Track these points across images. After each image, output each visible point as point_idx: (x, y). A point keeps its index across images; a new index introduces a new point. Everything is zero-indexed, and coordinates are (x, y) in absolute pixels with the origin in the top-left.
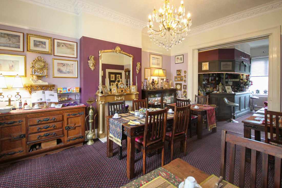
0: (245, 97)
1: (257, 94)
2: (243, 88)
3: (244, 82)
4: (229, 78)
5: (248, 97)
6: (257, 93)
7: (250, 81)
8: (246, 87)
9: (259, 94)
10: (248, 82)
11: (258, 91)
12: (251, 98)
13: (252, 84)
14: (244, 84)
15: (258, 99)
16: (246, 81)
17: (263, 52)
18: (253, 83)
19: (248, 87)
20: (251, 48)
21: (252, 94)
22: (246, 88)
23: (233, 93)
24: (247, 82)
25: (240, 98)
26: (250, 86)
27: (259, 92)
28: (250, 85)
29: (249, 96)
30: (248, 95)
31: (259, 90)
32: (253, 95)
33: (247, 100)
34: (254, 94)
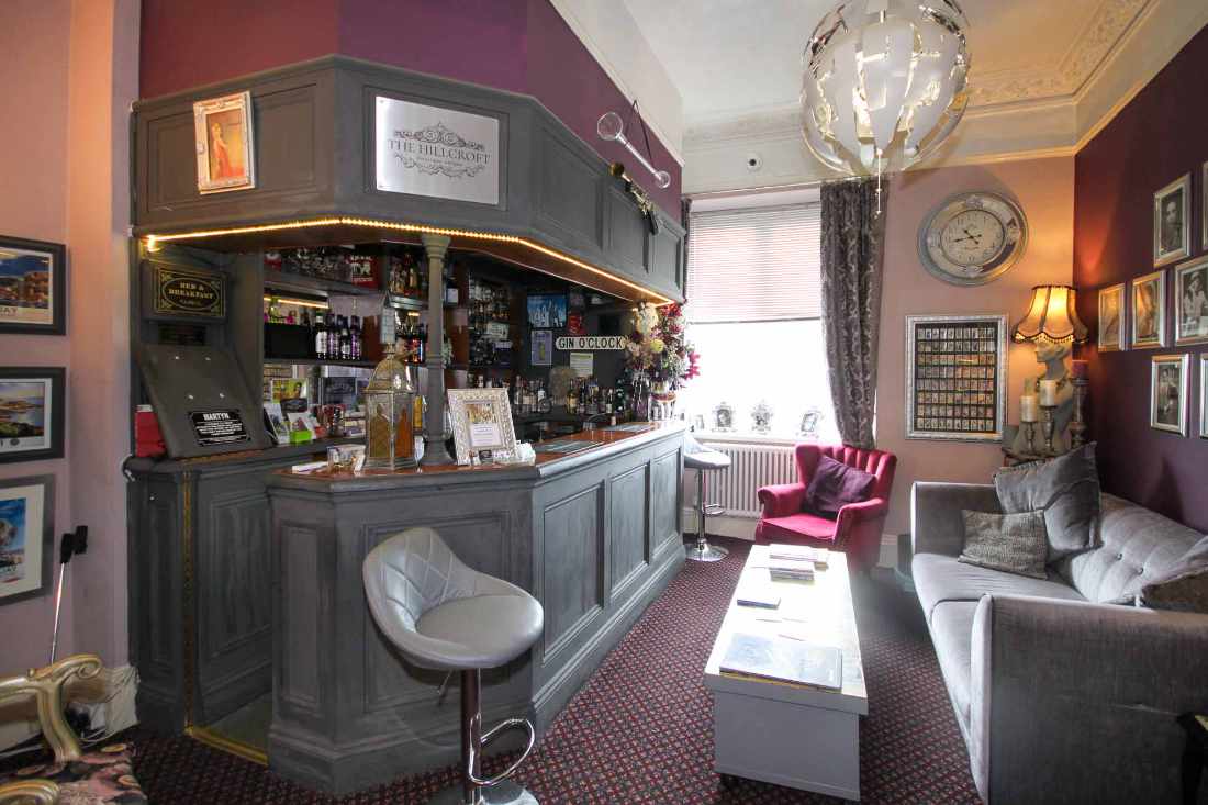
0: (647, 470)
1: (719, 434)
2: (645, 396)
3: (650, 352)
4: (573, 330)
5: (672, 459)
6: (720, 424)
7: (680, 351)
8: (658, 392)
9: (729, 434)
10: (673, 355)
11: (725, 416)
12: (690, 464)
13: (692, 372)
14: (651, 371)
15: (726, 467)
16: (658, 345)
17: (753, 162)
18: (698, 363)
19: (673, 387)
20: (690, 131)
21: (699, 433)
22: (664, 397)
23: (526, 452)
24: (665, 354)
25: (601, 491)
26: (682, 380)
27: (729, 422)
28: (685, 377)
29: (679, 454)
30: (672, 446)
31: (730, 404)
32: (701, 441)
33: (661, 489)
34: (704, 433)
